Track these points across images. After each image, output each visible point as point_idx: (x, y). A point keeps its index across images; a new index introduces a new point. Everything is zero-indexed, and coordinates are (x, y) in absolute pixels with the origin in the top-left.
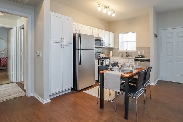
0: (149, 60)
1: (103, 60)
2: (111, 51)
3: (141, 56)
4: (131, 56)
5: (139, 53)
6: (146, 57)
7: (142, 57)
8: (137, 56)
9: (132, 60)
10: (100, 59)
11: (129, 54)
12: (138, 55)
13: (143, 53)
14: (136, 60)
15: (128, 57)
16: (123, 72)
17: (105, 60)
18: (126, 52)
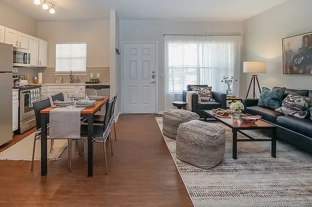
0: (108, 87)
1: (27, 92)
2: (40, 75)
3: (94, 81)
4: (78, 81)
5: (92, 76)
6: (103, 82)
7: (97, 83)
8: (88, 81)
9: (81, 87)
10: (20, 89)
11: (75, 78)
12: (91, 80)
13: (98, 76)
14: (87, 87)
15: (73, 84)
16: (80, 107)
17: (31, 91)
18: (69, 74)
